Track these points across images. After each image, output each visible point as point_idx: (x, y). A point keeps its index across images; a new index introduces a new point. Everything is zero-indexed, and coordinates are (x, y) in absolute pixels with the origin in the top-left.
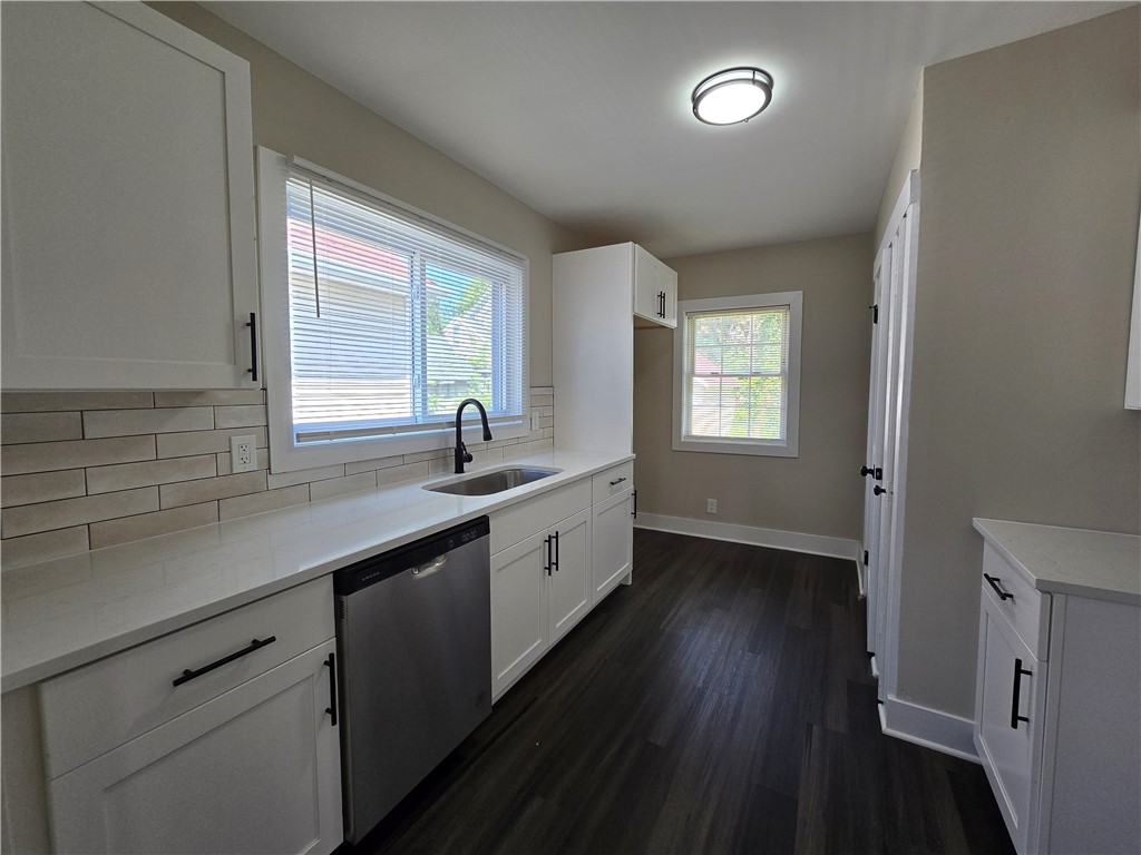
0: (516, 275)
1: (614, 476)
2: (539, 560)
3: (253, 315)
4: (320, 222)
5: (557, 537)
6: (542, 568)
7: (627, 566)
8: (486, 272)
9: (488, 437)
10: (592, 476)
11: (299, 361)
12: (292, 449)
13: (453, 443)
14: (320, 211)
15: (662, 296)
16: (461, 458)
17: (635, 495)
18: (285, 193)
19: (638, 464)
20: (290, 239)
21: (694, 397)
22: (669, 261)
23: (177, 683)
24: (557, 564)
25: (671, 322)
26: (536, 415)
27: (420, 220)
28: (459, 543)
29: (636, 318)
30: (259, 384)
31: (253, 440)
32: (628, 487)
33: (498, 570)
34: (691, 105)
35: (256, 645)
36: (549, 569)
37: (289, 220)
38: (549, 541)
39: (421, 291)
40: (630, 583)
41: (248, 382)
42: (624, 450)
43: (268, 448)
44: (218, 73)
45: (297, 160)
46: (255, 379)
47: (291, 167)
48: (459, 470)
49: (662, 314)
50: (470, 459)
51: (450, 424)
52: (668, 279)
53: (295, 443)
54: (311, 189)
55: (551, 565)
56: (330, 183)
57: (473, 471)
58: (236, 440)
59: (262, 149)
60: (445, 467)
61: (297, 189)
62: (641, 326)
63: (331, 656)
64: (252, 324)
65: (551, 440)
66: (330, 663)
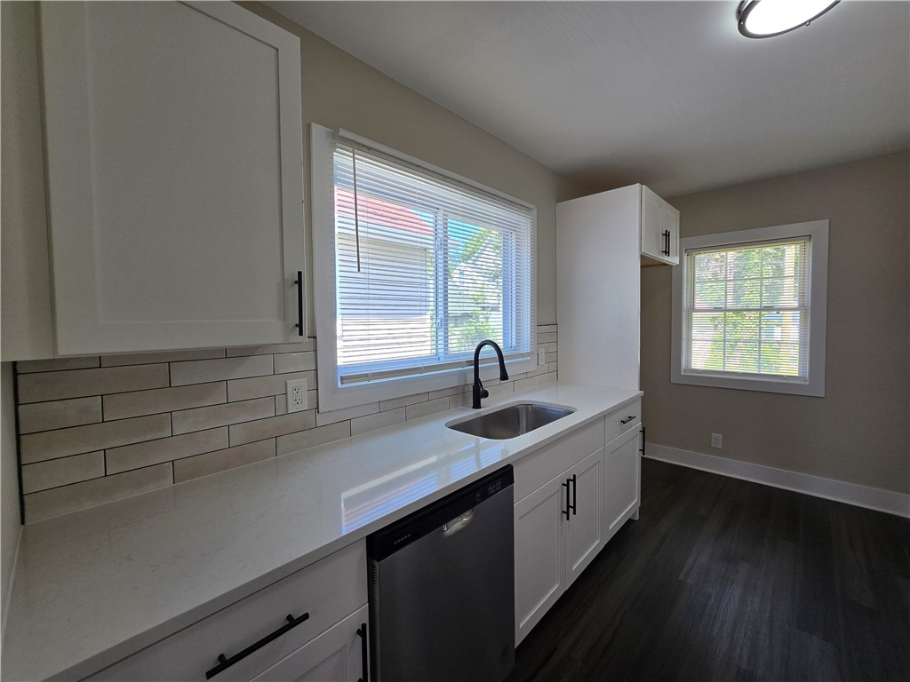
0: (524, 225)
1: (624, 415)
2: (557, 504)
3: (300, 273)
4: (361, 187)
5: (574, 481)
6: (560, 512)
7: (636, 501)
8: (499, 224)
9: (504, 376)
10: (603, 417)
11: (345, 301)
12: (336, 390)
13: (471, 380)
14: (361, 176)
15: (667, 235)
16: (479, 394)
17: (643, 431)
18: (332, 163)
19: (646, 402)
20: (337, 208)
21: (694, 332)
22: (671, 200)
23: (210, 674)
24: (574, 508)
25: (673, 260)
26: (542, 350)
27: (444, 179)
28: (486, 496)
29: (642, 257)
30: (305, 338)
31: (303, 383)
32: (637, 424)
33: (521, 518)
34: (735, 23)
35: (292, 622)
36: (568, 513)
37: (336, 188)
38: (568, 486)
39: (443, 242)
40: (637, 518)
41: (295, 337)
42: (632, 389)
43: (317, 389)
44: (274, 50)
45: (343, 133)
46: (301, 334)
47: (337, 140)
48: (477, 405)
49: (667, 253)
50: (486, 394)
51: (469, 363)
52: (670, 218)
53: (339, 384)
54: (354, 158)
55: (570, 509)
56: (368, 150)
57: (490, 406)
58: (291, 384)
59: (315, 128)
60: (464, 403)
61: (343, 159)
62: (647, 265)
63: (364, 626)
64: (299, 282)
65: (555, 373)
66: (362, 632)
